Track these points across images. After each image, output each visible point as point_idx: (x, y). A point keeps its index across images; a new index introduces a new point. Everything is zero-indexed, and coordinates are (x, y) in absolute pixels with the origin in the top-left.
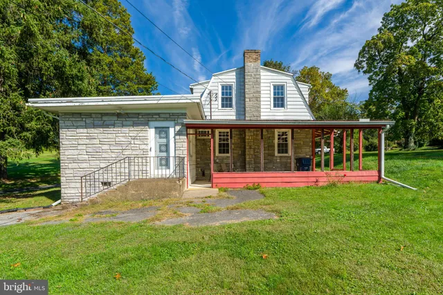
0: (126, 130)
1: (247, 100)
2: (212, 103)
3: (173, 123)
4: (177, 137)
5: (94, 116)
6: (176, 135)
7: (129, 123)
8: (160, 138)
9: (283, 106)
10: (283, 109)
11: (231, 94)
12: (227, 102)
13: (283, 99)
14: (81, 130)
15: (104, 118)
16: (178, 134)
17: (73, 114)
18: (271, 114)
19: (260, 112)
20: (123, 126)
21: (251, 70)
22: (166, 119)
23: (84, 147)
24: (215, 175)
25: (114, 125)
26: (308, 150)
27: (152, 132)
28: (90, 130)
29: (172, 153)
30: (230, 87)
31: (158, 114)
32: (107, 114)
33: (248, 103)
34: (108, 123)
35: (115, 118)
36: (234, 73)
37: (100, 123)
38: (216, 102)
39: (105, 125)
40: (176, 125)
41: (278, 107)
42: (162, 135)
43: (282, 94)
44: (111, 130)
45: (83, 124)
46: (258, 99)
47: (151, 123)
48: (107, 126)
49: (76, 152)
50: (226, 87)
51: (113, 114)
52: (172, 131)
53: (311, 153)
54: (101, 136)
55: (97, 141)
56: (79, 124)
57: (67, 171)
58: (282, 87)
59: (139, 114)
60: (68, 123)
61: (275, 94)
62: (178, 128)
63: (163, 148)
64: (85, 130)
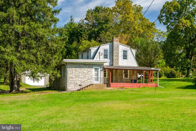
0: (86, 69)
1: (114, 56)
2: (100, 56)
3: (100, 67)
4: (101, 72)
5: (77, 64)
6: (100, 71)
7: (87, 67)
8: (95, 71)
9: (126, 59)
10: (126, 60)
11: (107, 53)
12: (106, 56)
13: (126, 56)
14: (74, 69)
15: (80, 65)
16: (102, 71)
17: (71, 63)
18: (122, 62)
19: (118, 61)
20: (86, 68)
21: (116, 45)
22: (98, 66)
23: (74, 74)
24: (112, 84)
25: (83, 67)
26: (135, 77)
27: (94, 70)
28: (76, 69)
29: (99, 77)
30: (107, 50)
31: (96, 64)
32: (81, 64)
33: (114, 58)
34: (82, 66)
35: (84, 65)
36: (109, 45)
37: (79, 66)
38: (102, 56)
39: (80, 67)
40: (101, 68)
41: (125, 59)
42: (96, 71)
43: (126, 54)
44: (82, 69)
45: (74, 66)
46: (118, 56)
47: (94, 67)
48: (81, 67)
49: (72, 75)
50: (106, 50)
51: (83, 64)
52: (99, 69)
53: (136, 78)
54: (79, 70)
55: (78, 72)
56: (73, 66)
57: (69, 81)
58: (126, 51)
59: (90, 64)
60: (70, 66)
61: (123, 54)
62: (101, 69)
63: (96, 75)
64: (75, 69)
